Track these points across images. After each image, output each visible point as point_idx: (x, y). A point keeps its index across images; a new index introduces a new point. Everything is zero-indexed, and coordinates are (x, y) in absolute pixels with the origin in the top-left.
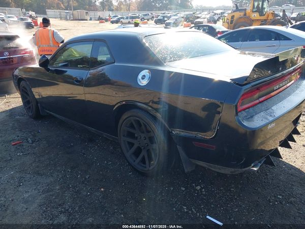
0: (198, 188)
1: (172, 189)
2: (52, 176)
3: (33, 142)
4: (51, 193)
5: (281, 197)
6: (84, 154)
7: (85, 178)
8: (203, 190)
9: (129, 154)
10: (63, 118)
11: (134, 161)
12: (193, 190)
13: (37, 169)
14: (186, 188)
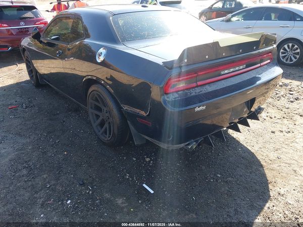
0: (148, 159)
1: (125, 158)
2: (30, 137)
3: (27, 107)
4: (23, 151)
5: (220, 176)
6: (64, 121)
7: (55, 142)
8: (152, 162)
9: (95, 125)
10: (58, 90)
11: (99, 131)
12: (142, 161)
13: (20, 131)
14: (137, 159)
